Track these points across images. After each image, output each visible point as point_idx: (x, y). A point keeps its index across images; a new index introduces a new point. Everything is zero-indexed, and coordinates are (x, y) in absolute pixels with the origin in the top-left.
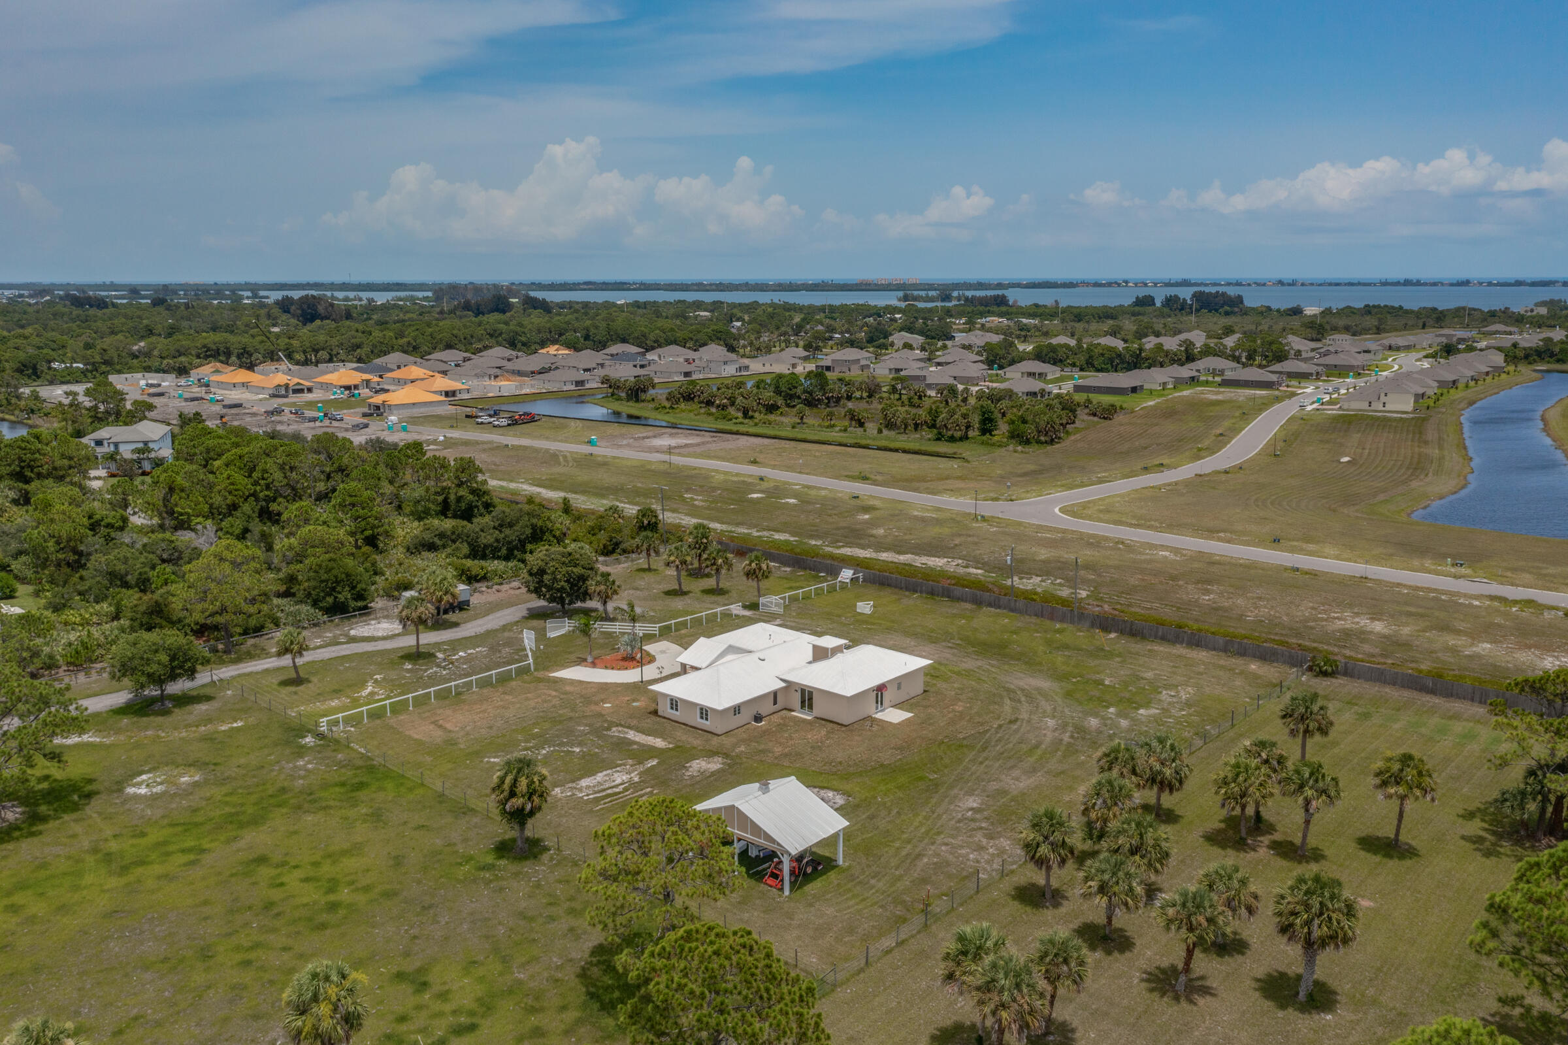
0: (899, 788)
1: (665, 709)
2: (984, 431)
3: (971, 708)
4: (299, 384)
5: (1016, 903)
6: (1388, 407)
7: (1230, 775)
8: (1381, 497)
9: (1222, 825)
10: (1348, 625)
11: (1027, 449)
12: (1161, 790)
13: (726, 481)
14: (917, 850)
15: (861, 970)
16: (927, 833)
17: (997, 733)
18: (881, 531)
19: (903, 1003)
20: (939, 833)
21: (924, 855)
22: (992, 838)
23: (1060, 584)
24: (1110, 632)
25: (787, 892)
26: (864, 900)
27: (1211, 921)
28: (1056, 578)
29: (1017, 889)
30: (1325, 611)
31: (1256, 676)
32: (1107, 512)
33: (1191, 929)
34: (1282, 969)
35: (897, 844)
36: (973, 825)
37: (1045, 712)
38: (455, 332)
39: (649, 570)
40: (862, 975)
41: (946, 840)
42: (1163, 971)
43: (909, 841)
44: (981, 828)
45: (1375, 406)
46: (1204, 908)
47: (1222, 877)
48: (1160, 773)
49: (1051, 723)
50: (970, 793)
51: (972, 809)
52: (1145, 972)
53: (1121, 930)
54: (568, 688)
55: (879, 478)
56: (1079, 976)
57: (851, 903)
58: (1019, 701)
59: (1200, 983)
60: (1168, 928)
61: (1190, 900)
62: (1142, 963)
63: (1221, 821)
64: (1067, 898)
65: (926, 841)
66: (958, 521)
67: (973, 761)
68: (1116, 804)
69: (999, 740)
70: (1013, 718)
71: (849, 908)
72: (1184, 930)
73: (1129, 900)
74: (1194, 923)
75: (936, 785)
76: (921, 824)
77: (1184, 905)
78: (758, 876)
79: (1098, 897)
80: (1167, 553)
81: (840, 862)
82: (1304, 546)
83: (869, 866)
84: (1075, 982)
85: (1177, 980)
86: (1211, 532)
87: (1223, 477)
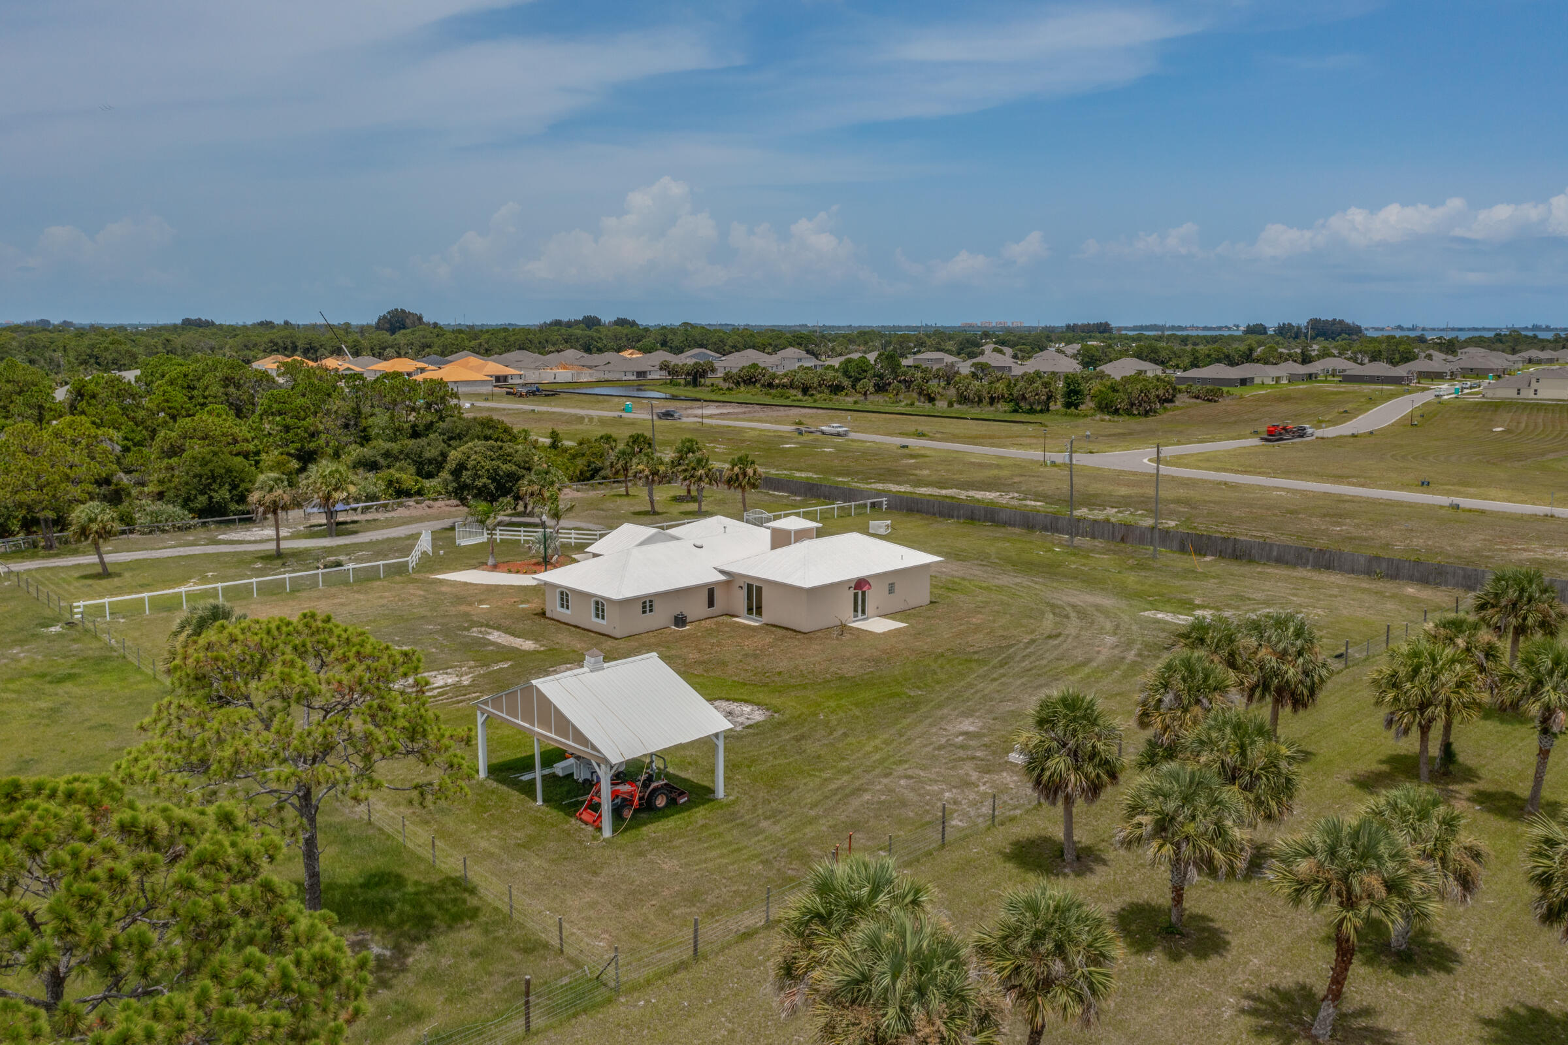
0: (857, 705)
1: (555, 609)
2: (1068, 405)
3: (994, 621)
4: (348, 369)
5: (1010, 866)
6: (1539, 396)
7: (1402, 672)
8: (1551, 456)
9: (1385, 768)
10: (1539, 556)
11: (1116, 418)
12: (1278, 702)
13: (759, 436)
14: (857, 783)
15: (682, 966)
16: (882, 761)
17: (1026, 648)
18: (926, 472)
19: (741, 1033)
20: (901, 762)
21: (866, 790)
22: (988, 772)
23: (1142, 515)
24: (1205, 555)
25: (607, 833)
26: (739, 850)
27: (1393, 886)
28: (1137, 510)
29: (1016, 843)
30: (1504, 543)
31: (1416, 600)
32: (1208, 461)
33: (1349, 902)
34: (1534, 1001)
35: (827, 774)
36: (961, 753)
37: (1102, 628)
38: (530, 337)
39: (627, 495)
40: (682, 975)
41: (910, 772)
42: (1286, 996)
43: (848, 771)
44: (974, 758)
45: (1524, 394)
46: (1378, 858)
47: (1404, 815)
48: (1276, 673)
49: (1110, 640)
50: (968, 713)
51: (966, 733)
52: (1248, 996)
53: (1203, 918)
54: (444, 589)
55: (938, 436)
56: (1091, 986)
57: (713, 854)
58: (1067, 617)
59: (1363, 1022)
60: (1296, 897)
61: (1346, 842)
62: (1241, 979)
63: (1381, 762)
64: (1104, 862)
65: (877, 771)
66: (1020, 467)
67: (983, 677)
68: (1198, 702)
69: (1028, 656)
70: (1054, 632)
71: (705, 861)
72: (1333, 904)
73: (1217, 853)
74: (1357, 889)
75: (916, 704)
76: (877, 749)
77: (1332, 853)
78: (571, 809)
79: (1155, 844)
80: (1283, 493)
81: (721, 793)
82: (1462, 489)
83: (766, 802)
84: (1080, 998)
85: (1314, 1015)
86: (1339, 478)
87: (1352, 440)
